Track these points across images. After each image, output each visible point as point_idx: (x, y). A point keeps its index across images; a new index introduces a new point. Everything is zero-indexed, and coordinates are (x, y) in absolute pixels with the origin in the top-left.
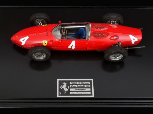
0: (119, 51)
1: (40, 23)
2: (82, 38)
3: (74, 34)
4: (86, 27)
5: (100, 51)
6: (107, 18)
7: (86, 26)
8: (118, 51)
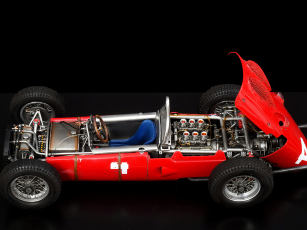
0: (248, 168)
1: (38, 115)
2: (147, 143)
3: (126, 140)
4: (158, 118)
5: (197, 180)
6: (212, 95)
7: (157, 114)
8: (247, 166)
